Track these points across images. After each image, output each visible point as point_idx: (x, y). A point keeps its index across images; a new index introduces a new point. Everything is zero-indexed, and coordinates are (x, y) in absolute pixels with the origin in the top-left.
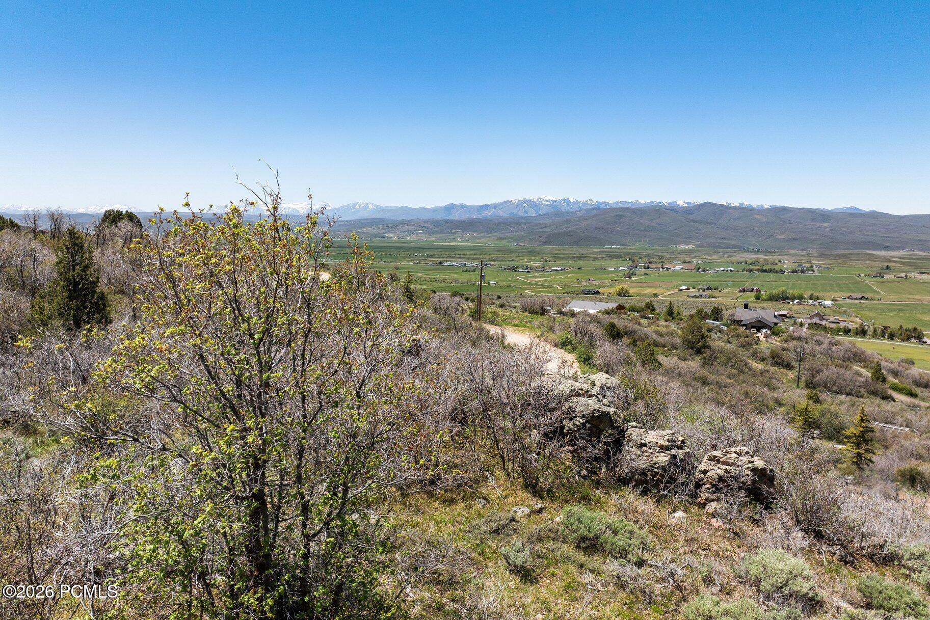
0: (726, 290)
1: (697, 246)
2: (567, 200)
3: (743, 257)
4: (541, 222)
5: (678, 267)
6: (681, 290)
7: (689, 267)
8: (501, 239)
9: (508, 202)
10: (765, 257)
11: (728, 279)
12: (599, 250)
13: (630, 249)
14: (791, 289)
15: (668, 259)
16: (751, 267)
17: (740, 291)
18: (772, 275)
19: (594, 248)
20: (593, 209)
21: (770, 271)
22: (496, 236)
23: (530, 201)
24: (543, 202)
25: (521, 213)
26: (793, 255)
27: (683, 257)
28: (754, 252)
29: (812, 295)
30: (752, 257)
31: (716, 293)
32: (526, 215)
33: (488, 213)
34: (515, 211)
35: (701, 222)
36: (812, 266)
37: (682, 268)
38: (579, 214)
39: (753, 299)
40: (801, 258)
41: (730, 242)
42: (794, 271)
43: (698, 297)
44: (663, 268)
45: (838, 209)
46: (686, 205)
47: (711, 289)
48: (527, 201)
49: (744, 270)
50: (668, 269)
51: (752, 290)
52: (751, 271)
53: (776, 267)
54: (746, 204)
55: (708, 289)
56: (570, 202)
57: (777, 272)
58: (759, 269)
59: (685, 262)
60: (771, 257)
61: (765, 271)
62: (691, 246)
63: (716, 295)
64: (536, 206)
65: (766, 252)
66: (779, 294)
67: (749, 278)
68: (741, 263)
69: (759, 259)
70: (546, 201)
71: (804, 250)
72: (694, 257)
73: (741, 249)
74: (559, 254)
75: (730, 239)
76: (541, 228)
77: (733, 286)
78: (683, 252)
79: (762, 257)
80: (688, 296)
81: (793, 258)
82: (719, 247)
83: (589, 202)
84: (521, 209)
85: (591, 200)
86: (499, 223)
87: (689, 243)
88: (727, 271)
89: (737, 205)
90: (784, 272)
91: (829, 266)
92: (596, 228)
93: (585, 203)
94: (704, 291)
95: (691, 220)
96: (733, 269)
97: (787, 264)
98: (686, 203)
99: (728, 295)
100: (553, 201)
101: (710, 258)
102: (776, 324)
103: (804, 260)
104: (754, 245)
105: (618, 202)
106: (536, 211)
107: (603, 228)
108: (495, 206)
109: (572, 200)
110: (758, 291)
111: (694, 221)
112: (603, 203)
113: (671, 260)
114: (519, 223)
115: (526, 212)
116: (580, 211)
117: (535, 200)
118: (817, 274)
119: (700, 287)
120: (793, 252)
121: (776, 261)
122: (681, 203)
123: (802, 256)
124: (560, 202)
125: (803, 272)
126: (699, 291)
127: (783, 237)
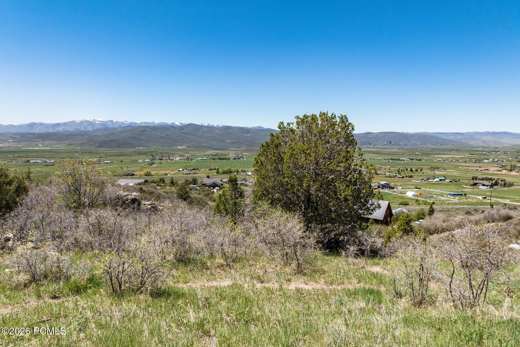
0: (202, 170)
1: (187, 147)
2: (112, 121)
3: (210, 152)
4: (95, 134)
5: (177, 159)
6: (180, 171)
7: (184, 158)
8: (70, 144)
9: (73, 121)
10: (221, 152)
11: (203, 164)
12: (133, 150)
13: (151, 149)
14: (234, 167)
15: (172, 154)
16: (214, 157)
17: (209, 170)
18: (224, 161)
19: (130, 149)
20: (128, 126)
21: (224, 159)
22: (66, 143)
23: (88, 121)
24: (97, 122)
25: (82, 129)
26: (234, 150)
27: (180, 153)
28: (215, 149)
29: (242, 170)
30: (215, 152)
31: (197, 172)
32: (86, 130)
33: (60, 129)
34: (78, 128)
35: (188, 134)
36: (243, 156)
37: (180, 159)
38: (119, 129)
39: (215, 174)
40: (238, 152)
41: (203, 144)
42: (235, 159)
43: (188, 174)
44: (169, 159)
45: (253, 127)
46: (180, 125)
47: (195, 169)
48: (86, 121)
49: (211, 159)
50: (172, 160)
51: (215, 169)
52: (214, 159)
53: (226, 157)
54: (211, 124)
55: (194, 169)
56: (114, 122)
57: (227, 159)
58: (218, 158)
59: (181, 156)
60: (224, 152)
61: (221, 159)
62: (184, 147)
63: (197, 173)
64: (92, 124)
65: (222, 149)
66: (227, 170)
67: (214, 163)
68: (210, 155)
69: (218, 153)
70: (98, 121)
71: (239, 148)
72: (186, 153)
73: (210, 148)
74: (109, 153)
75: (203, 143)
76: (96, 138)
77: (206, 168)
78: (180, 150)
79: (219, 152)
80: (183, 174)
81: (234, 152)
82: (199, 147)
83: (125, 122)
84: (83, 126)
85: (126, 121)
86: (68, 135)
87: (183, 145)
88: (203, 160)
89: (207, 125)
90: (230, 159)
91: (250, 155)
92: (130, 137)
93: (123, 123)
94: (191, 170)
95: (183, 133)
96: (205, 159)
97: (232, 155)
98: (180, 123)
99: (203, 172)
100: (103, 121)
101: (194, 153)
102: (222, 184)
103: (239, 152)
104: (216, 146)
105: (142, 123)
106: (92, 128)
107: (134, 138)
108: (64, 124)
109: (115, 121)
110: (218, 169)
111: (184, 133)
112: (133, 123)
113: (173, 155)
114: (81, 135)
115: (86, 128)
117: (91, 120)
118: (245, 159)
119: (189, 169)
120: (234, 149)
121: (226, 154)
122: (177, 123)
123: (238, 151)
124: (107, 122)
125: (239, 159)
126: (189, 171)
127: (229, 141)
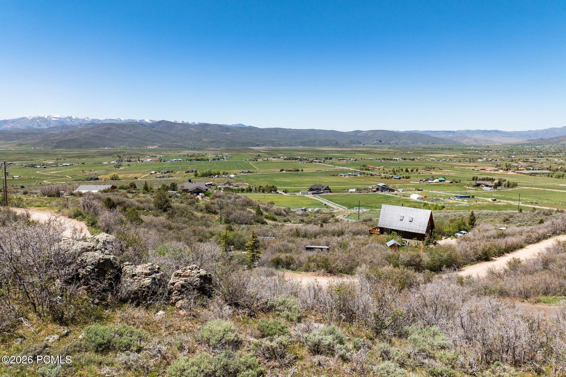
0: (178, 172)
1: (159, 147)
2: (70, 118)
3: (186, 152)
4: (52, 132)
5: (148, 160)
6: (152, 174)
7: (156, 160)
8: (20, 145)
9: (24, 118)
10: (198, 152)
11: (178, 166)
12: (96, 151)
13: (117, 150)
14: (214, 169)
15: (142, 155)
16: (191, 158)
17: (186, 173)
18: (202, 162)
19: (93, 150)
20: (90, 124)
21: (202, 160)
22: (16, 143)
23: (42, 118)
24: (52, 119)
25: (35, 126)
26: (212, 150)
27: (151, 154)
28: (191, 149)
29: (224, 172)
30: (191, 152)
31: (172, 174)
32: (39, 128)
33: (8, 127)
34: (30, 125)
35: (160, 132)
36: (223, 156)
37: (151, 161)
38: (79, 127)
39: (193, 176)
40: (217, 152)
41: (178, 144)
42: (214, 160)
43: (162, 177)
44: (139, 161)
45: (233, 125)
46: (151, 122)
47: (169, 172)
48: (39, 118)
49: (187, 160)
50: (142, 161)
51: (193, 171)
52: (191, 160)
53: (204, 158)
54: (185, 121)
55: (167, 172)
56: (73, 119)
57: (205, 160)
58: (195, 159)
59: (153, 156)
60: (201, 152)
61: (199, 160)
62: (155, 147)
63: (173, 176)
64: (47, 121)
65: (199, 149)
66: (207, 173)
67: (190, 164)
68: (185, 156)
69: (195, 153)
70: (55, 118)
71: (218, 147)
72: (158, 154)
73: (186, 148)
74: (68, 154)
75: (178, 142)
76: (52, 137)
77: (182, 170)
78: (151, 150)
79: (196, 152)
80: (156, 177)
81: (213, 152)
82: (172, 147)
83: (86, 119)
84: (35, 123)
85: (88, 118)
86: (18, 134)
87: (154, 145)
88: (178, 161)
89: (181, 122)
90: (209, 160)
91: (231, 156)
92: (93, 136)
93: (84, 120)
94: (165, 173)
95: (154, 131)
96: (181, 160)
97: (210, 156)
98: (150, 120)
99: (179, 175)
100: (60, 118)
101: (167, 153)
102: (207, 189)
103: (219, 153)
104: (191, 145)
105: (106, 120)
106: (47, 125)
107: (97, 136)
108: (13, 121)
110: (196, 171)
111: (156, 131)
112: (96, 120)
113: (144, 156)
114: (34, 134)
115: (39, 126)
116: (80, 125)
117: (46, 117)
118: (225, 160)
119: (163, 171)
120: (212, 149)
121: (204, 154)
122: (147, 120)
123: (217, 151)
124: (65, 119)
125: (218, 159)
126: (162, 173)
127: (207, 140)
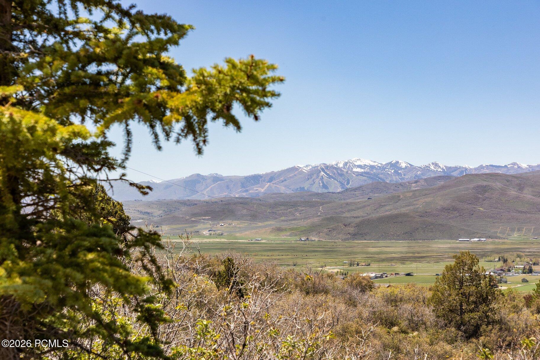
2: (395, 165)
4: (349, 201)
8: (279, 230)
9: (294, 169)
12: (449, 246)
13: (504, 243)
19: (441, 243)
20: (439, 178)
22: (270, 225)
23: (332, 167)
24: (355, 170)
25: (317, 188)
32: (325, 191)
33: (261, 190)
34: (306, 186)
38: (414, 187)
48: (326, 168)
56: (401, 168)
64: (341, 175)
70: (360, 166)
74: (379, 253)
76: (349, 211)
83: (432, 167)
84: (317, 181)
85: (436, 165)
86: (276, 205)
92: (444, 209)
93: (426, 169)
100: (372, 167)
105: (481, 167)
106: (342, 184)
107: (455, 209)
108: (272, 177)
109: (403, 165)
112: (456, 168)
114: (312, 205)
115: (325, 186)
116: (416, 182)
117: (341, 165)
124: (383, 168)
